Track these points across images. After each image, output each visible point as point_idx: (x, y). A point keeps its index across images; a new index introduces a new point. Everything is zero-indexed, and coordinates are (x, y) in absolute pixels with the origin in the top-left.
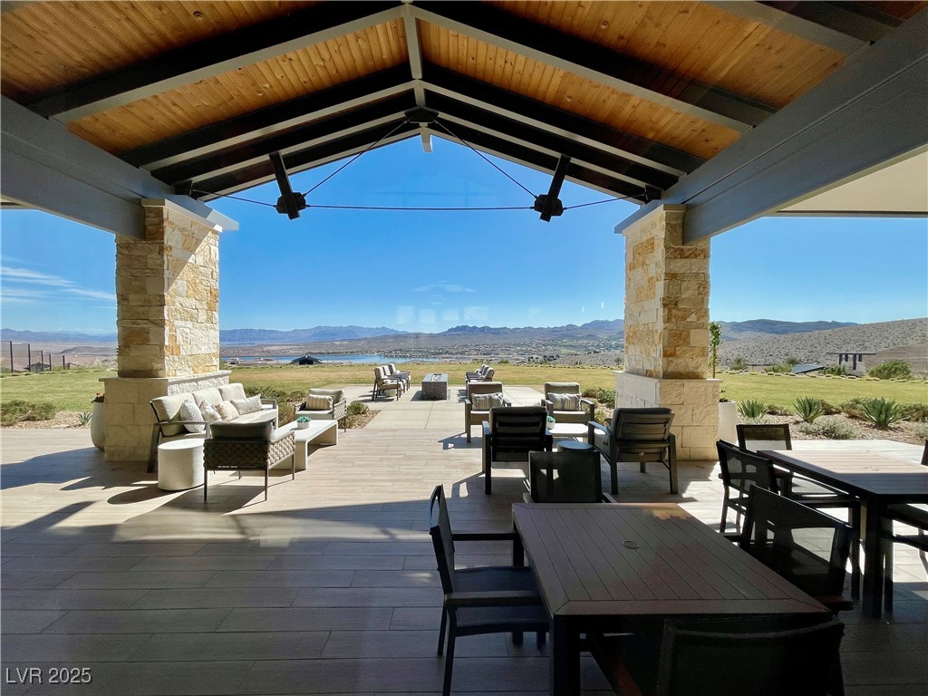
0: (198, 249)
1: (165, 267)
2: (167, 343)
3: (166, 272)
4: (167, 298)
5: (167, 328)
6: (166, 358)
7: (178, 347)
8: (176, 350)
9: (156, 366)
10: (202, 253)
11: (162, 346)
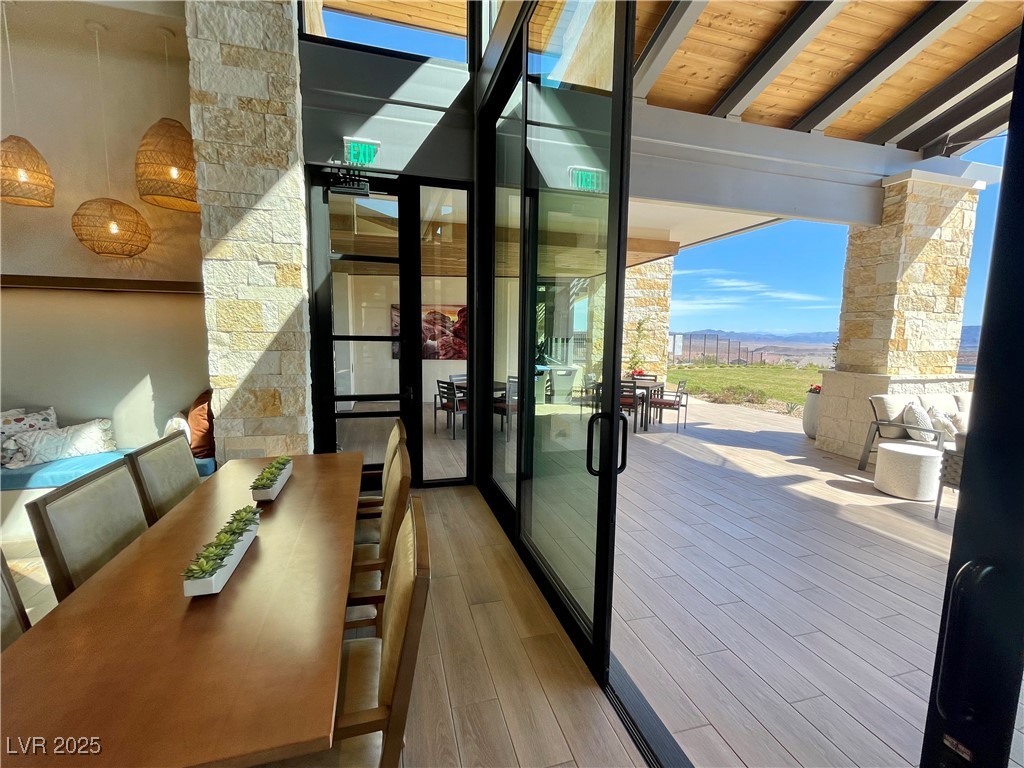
0: (947, 220)
1: (902, 250)
2: (892, 337)
3: (902, 256)
4: (900, 286)
5: (895, 320)
6: (890, 353)
7: (906, 342)
8: (903, 345)
9: (876, 361)
10: (951, 224)
11: (886, 340)
